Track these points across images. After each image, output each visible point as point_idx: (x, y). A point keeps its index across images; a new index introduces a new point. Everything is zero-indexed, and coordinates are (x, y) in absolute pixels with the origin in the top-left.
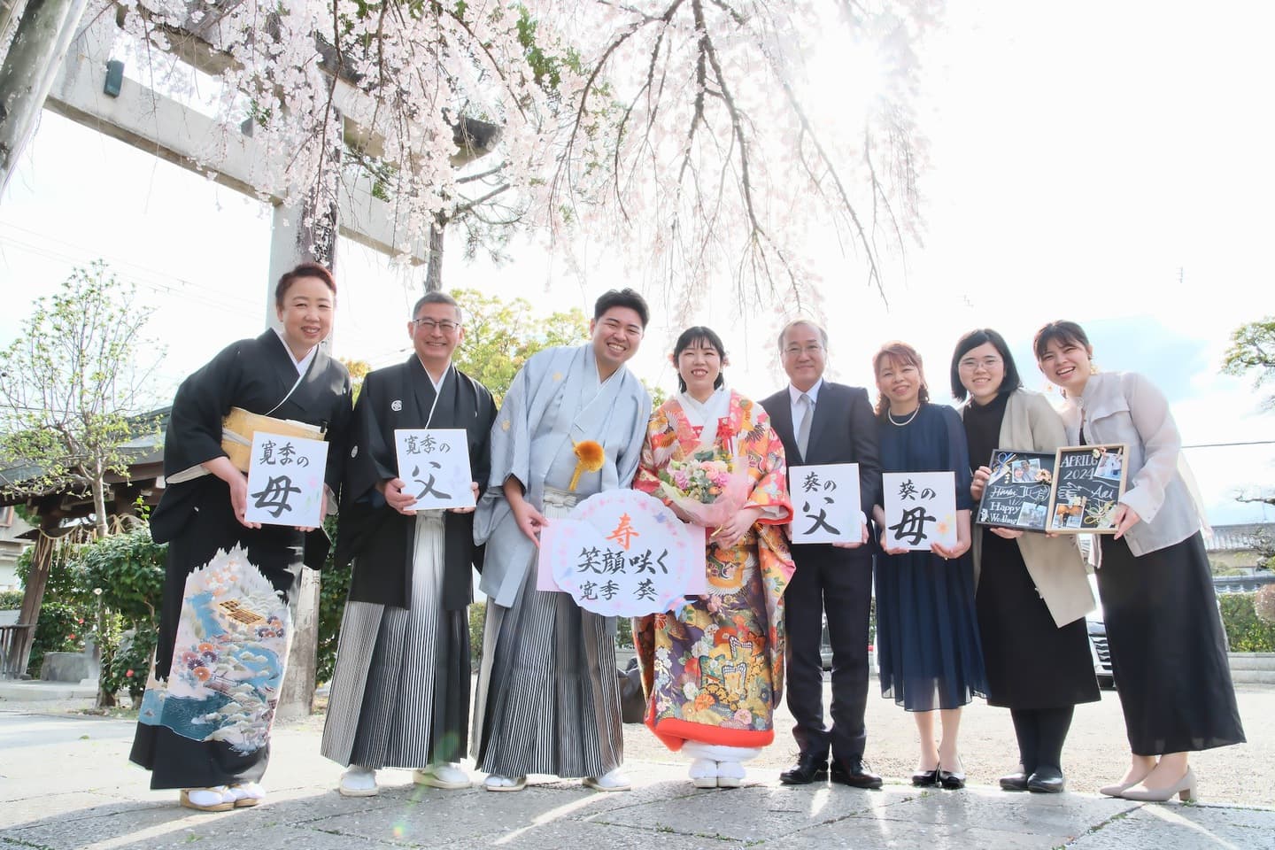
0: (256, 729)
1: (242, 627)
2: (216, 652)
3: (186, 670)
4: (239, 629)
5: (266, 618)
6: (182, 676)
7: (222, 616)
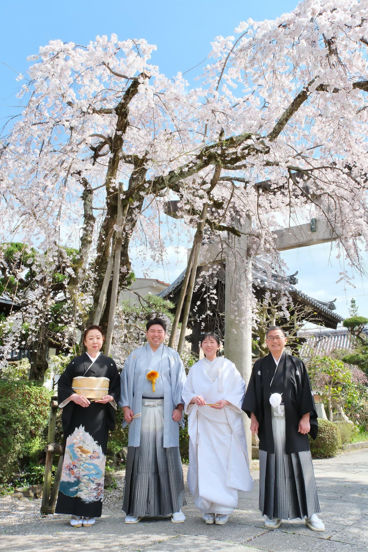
0: (92, 494)
1: (84, 455)
2: (76, 465)
3: (68, 472)
4: (83, 456)
5: (92, 452)
6: (66, 473)
7: (78, 452)
